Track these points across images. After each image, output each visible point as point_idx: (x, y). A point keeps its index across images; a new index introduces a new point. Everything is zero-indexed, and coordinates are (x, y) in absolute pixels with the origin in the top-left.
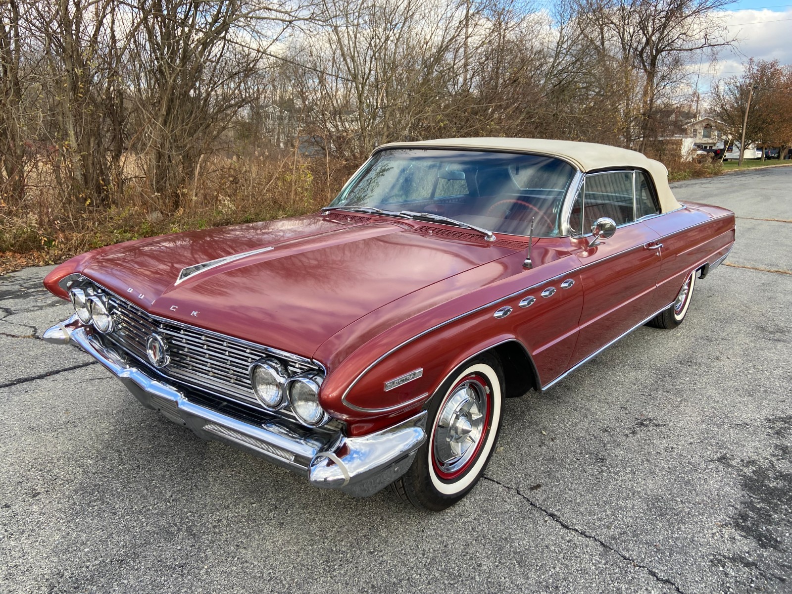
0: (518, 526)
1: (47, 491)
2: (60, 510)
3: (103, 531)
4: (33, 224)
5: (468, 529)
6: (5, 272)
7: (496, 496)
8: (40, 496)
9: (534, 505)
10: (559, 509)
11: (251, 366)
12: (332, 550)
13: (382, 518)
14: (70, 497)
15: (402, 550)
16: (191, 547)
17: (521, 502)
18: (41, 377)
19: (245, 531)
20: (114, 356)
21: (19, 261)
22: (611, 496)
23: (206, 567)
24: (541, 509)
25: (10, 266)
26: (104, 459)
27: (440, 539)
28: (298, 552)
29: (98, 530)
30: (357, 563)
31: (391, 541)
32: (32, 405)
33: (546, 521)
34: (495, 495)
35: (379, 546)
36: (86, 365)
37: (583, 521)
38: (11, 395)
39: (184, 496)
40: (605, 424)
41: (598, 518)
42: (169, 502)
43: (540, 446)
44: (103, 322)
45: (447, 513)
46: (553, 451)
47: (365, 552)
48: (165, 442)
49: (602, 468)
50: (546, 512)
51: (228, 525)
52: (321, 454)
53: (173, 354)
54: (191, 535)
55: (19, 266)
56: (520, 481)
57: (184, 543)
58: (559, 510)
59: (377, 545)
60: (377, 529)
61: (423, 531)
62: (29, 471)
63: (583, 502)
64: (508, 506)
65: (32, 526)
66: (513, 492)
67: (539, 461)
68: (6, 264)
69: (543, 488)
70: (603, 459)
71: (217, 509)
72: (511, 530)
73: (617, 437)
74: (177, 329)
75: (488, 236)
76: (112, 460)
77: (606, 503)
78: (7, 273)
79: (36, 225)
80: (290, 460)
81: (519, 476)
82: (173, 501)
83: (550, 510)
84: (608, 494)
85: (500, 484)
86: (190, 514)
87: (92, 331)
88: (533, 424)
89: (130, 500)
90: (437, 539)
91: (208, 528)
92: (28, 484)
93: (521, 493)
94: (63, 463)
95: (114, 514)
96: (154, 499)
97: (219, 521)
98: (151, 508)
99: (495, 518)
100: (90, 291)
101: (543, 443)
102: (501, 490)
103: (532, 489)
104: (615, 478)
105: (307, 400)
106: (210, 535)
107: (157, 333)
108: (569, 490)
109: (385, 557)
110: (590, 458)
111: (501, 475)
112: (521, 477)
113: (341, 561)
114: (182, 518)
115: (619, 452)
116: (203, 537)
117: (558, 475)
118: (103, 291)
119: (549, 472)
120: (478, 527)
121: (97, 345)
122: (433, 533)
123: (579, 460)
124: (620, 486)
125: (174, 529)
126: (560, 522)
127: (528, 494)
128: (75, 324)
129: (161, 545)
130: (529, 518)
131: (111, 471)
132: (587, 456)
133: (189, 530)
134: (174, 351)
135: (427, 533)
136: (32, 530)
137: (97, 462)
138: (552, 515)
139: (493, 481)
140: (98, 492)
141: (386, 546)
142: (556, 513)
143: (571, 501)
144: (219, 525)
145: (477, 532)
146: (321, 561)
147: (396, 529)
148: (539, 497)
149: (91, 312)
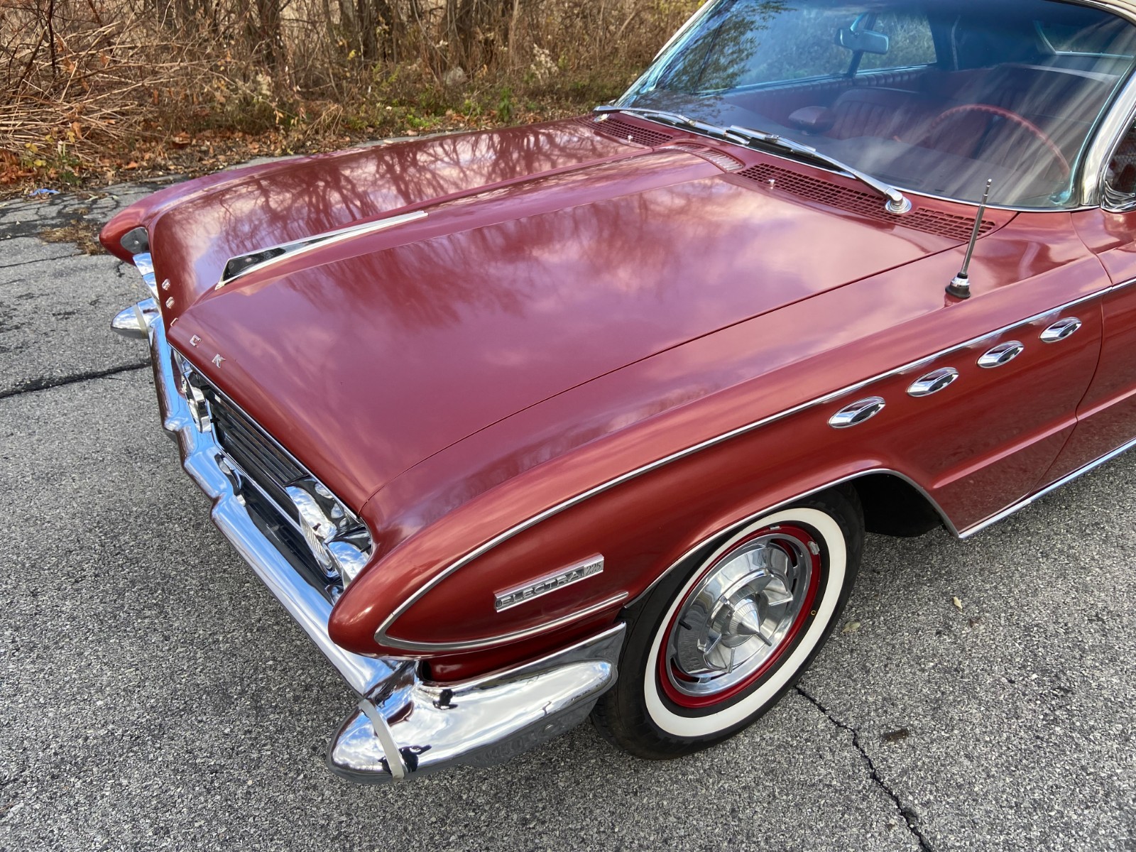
0: (827, 826)
1: (96, 576)
2: (97, 615)
3: (137, 669)
4: (264, 92)
5: (724, 807)
6: (226, 164)
7: (807, 740)
8: (83, 583)
9: (878, 780)
10: (929, 802)
12: (461, 798)
13: (571, 746)
15: (582, 829)
16: (245, 733)
17: (853, 765)
19: (337, 719)
21: (250, 146)
22: (1055, 789)
23: (250, 783)
24: (890, 793)
25: (237, 153)
27: (661, 819)
29: (131, 666)
30: (492, 838)
31: (569, 801)
32: (149, 408)
33: (889, 827)
34: (805, 735)
35: (544, 808)
37: (971, 844)
38: (130, 386)
39: (277, 624)
40: (1100, 599)
41: (1006, 842)
42: (251, 631)
43: (938, 633)
45: (697, 759)
46: (963, 650)
47: (515, 817)
49: (1057, 713)
50: (898, 804)
51: (317, 701)
54: (256, 708)
55: (248, 154)
56: (869, 713)
57: (238, 723)
58: (926, 804)
59: (541, 805)
60: (555, 767)
61: (635, 794)
62: (90, 531)
63: (986, 794)
64: (823, 771)
65: (49, 638)
66: (845, 736)
67: (923, 670)
68: (232, 151)
69: (912, 740)
70: (1067, 691)
71: (315, 663)
72: (808, 832)
73: (1117, 638)
75: (893, 202)
76: (207, 531)
77: (1037, 805)
78: (228, 165)
79: (268, 93)
81: (871, 699)
82: (258, 630)
83: (909, 801)
84: (1050, 783)
85: (824, 711)
86: (271, 663)
88: (941, 576)
89: (199, 616)
90: (656, 819)
91: (285, 699)
92: (79, 558)
93: (861, 742)
94: (140, 525)
95: (167, 638)
96: (233, 621)
97: (308, 688)
98: (221, 638)
99: (787, 795)
101: (948, 627)
102: (821, 726)
103: (887, 737)
104: (1077, 745)
106: (282, 716)
108: (966, 756)
109: (545, 838)
110: (1040, 683)
111: (833, 691)
112: (874, 702)
113: (466, 826)
114: (256, 669)
115: (1109, 678)
116: (271, 716)
117: (954, 713)
119: (937, 700)
120: (745, 808)
122: (653, 803)
123: (1013, 682)
124: (1083, 768)
125: (234, 691)
126: (919, 835)
127: (874, 748)
129: (204, 719)
130: (857, 809)
132: (1035, 676)
133: (255, 698)
135: (642, 799)
136: (47, 648)
137: (186, 530)
138: (908, 814)
139: (813, 701)
140: (163, 590)
141: (556, 813)
142: (918, 810)
143: (960, 787)
144: (304, 697)
145: (740, 820)
146: (434, 819)
147: (587, 777)
148: (894, 760)
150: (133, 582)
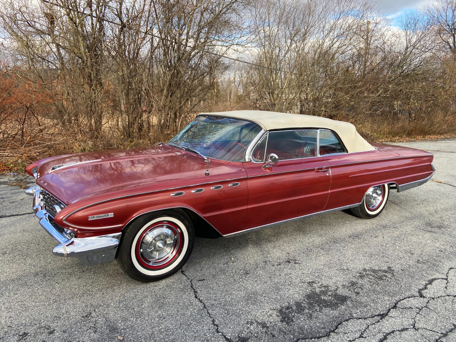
0: (175, 294)
1: (9, 253)
2: (8, 260)
5: (153, 291)
7: (179, 281)
8: (6, 255)
9: (192, 287)
10: (202, 290)
12: (89, 290)
13: (121, 282)
17: (188, 285)
19: (64, 278)
22: (233, 288)
23: (39, 287)
28: (76, 288)
29: (15, 269)
30: (94, 296)
31: (116, 290)
37: (207, 296)
38: (28, 217)
40: (269, 259)
41: (215, 296)
42: (47, 263)
46: (228, 267)
47: (101, 293)
49: (243, 277)
50: (194, 290)
51: (60, 275)
57: (39, 278)
59: (108, 291)
60: (115, 285)
61: (132, 289)
62: (10, 245)
63: (216, 289)
64: (180, 286)
67: (216, 270)
69: (205, 281)
70: (248, 274)
71: (62, 269)
73: (268, 265)
77: (227, 291)
83: (197, 290)
85: (187, 276)
88: (232, 254)
90: (135, 293)
91: (52, 275)
93: (192, 281)
94: (23, 244)
99: (169, 289)
101: (227, 263)
102: (184, 279)
103: (199, 280)
104: (244, 282)
108: (216, 283)
110: (242, 272)
111: (191, 273)
112: (200, 275)
114: (46, 270)
115: (260, 272)
116: (48, 277)
117: (218, 277)
119: (215, 275)
120: (157, 291)
122: (136, 290)
123: (236, 272)
124: (242, 286)
125: (40, 273)
126: (196, 295)
127: (195, 282)
130: (184, 291)
133: (45, 274)
140: (26, 256)
143: (211, 288)
147: (122, 287)
148: (198, 284)
150: (19, 255)
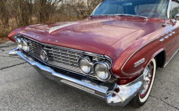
11: (78, 59)
14: (18, 103)
18: (11, 67)
20: (30, 59)
24: (172, 106)
26: (28, 90)
33: (175, 110)
36: (23, 63)
43: (161, 85)
44: (26, 48)
45: (141, 108)
48: (46, 85)
52: (109, 92)
53: (49, 57)
55: (7, 40)
56: (161, 96)
74: (51, 48)
75: (146, 19)
78: (4, 42)
80: (93, 93)
82: (50, 104)
85: (154, 97)
87: (24, 52)
100: (22, 39)
105: (102, 71)
107: (44, 49)
118: (26, 38)
119: (168, 93)
121: (25, 56)
128: (18, 50)
131: (31, 94)
134: (49, 55)
138: (176, 108)
149: (22, 46)
